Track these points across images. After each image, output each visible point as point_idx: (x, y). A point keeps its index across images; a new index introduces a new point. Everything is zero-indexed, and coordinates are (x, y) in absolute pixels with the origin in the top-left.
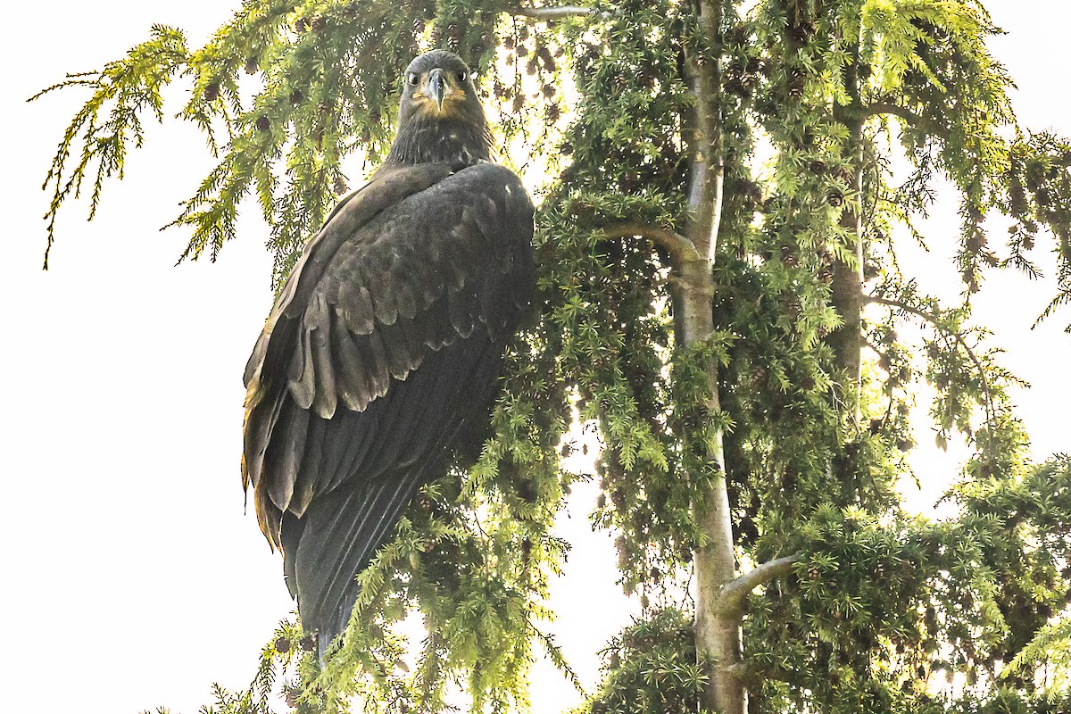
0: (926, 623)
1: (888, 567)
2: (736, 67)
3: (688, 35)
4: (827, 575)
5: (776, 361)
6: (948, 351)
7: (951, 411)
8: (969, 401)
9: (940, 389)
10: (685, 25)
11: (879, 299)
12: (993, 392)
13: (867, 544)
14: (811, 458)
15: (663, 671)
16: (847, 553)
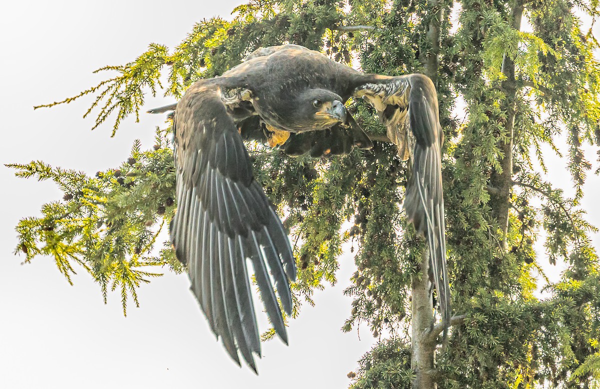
0: (532, 353)
1: (514, 324)
2: (446, 59)
3: (422, 41)
4: (481, 325)
5: (461, 213)
6: (555, 211)
7: (556, 245)
8: (566, 238)
9: (551, 231)
10: (421, 36)
11: (520, 184)
12: (578, 234)
13: (503, 310)
14: (476, 266)
15: (393, 372)
16: (492, 315)
